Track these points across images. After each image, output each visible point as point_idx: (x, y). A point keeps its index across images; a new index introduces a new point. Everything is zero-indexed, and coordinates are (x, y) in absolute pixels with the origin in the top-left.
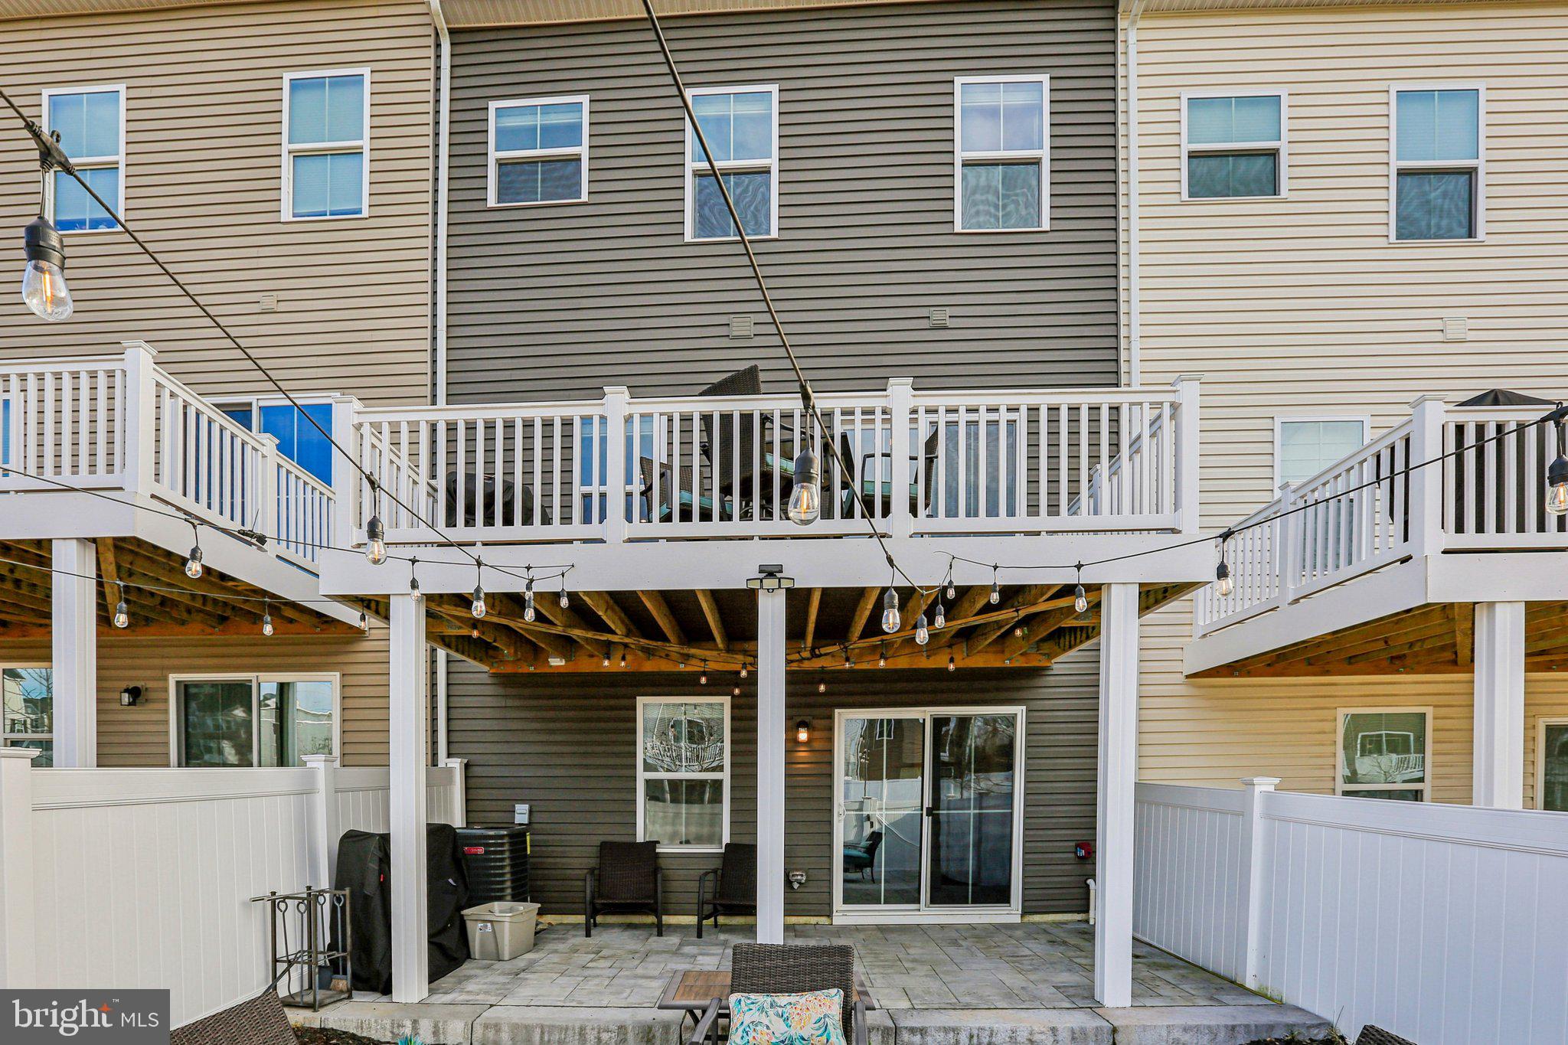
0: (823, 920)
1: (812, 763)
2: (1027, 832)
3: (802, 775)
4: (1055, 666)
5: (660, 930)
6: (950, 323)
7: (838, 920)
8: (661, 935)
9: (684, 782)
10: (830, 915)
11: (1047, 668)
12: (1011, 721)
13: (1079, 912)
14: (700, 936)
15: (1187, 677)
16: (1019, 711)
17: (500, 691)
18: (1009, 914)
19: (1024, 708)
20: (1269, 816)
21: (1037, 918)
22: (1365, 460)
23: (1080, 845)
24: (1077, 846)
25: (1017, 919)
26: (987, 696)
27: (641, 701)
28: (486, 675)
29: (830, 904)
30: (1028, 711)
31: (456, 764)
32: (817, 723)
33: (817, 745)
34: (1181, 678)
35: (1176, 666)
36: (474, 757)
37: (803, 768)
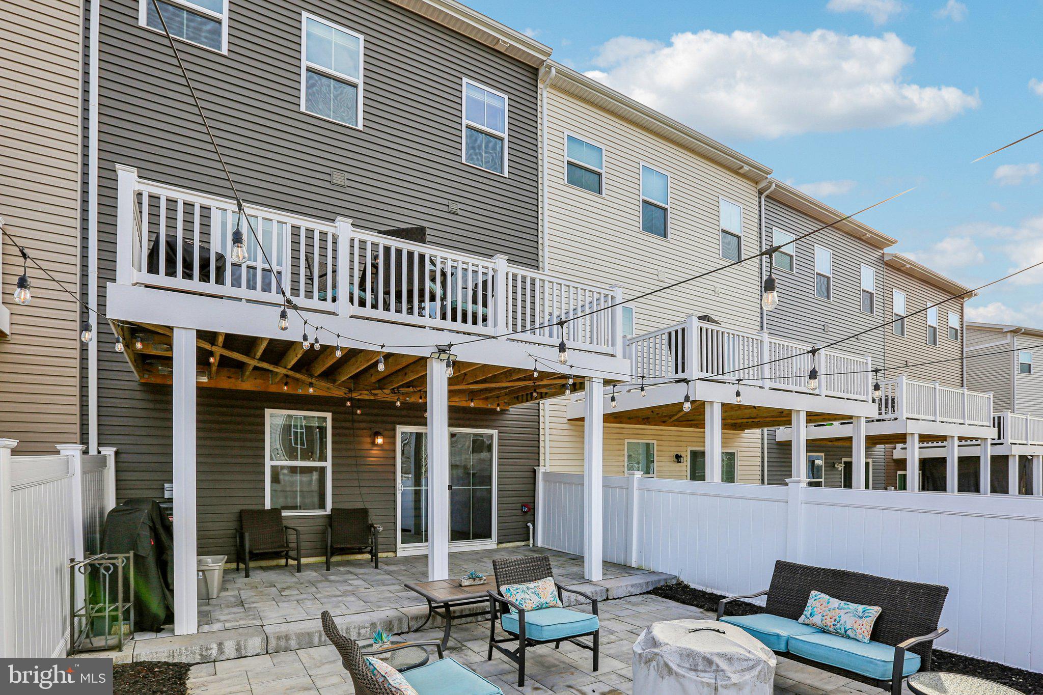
0: (391, 555)
1: (381, 457)
2: (500, 499)
3: (373, 465)
4: (511, 409)
5: (299, 568)
6: (459, 212)
7: (400, 554)
8: (300, 572)
9: (298, 469)
10: (395, 552)
11: (508, 410)
12: (491, 436)
13: (523, 541)
14: (328, 569)
15: (568, 420)
16: (494, 432)
17: (151, 397)
18: (490, 544)
19: (497, 431)
20: (641, 489)
21: (504, 545)
22: (664, 334)
23: (524, 505)
24: (522, 506)
25: (494, 547)
26: (478, 423)
27: (268, 412)
28: (136, 384)
29: (395, 545)
30: (499, 433)
31: (109, 452)
32: (386, 433)
33: (386, 447)
34: (565, 421)
35: (563, 414)
36: (123, 446)
37: (374, 461)
